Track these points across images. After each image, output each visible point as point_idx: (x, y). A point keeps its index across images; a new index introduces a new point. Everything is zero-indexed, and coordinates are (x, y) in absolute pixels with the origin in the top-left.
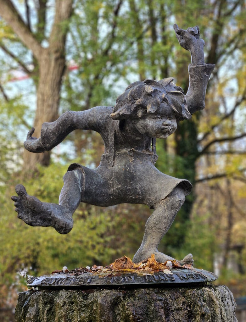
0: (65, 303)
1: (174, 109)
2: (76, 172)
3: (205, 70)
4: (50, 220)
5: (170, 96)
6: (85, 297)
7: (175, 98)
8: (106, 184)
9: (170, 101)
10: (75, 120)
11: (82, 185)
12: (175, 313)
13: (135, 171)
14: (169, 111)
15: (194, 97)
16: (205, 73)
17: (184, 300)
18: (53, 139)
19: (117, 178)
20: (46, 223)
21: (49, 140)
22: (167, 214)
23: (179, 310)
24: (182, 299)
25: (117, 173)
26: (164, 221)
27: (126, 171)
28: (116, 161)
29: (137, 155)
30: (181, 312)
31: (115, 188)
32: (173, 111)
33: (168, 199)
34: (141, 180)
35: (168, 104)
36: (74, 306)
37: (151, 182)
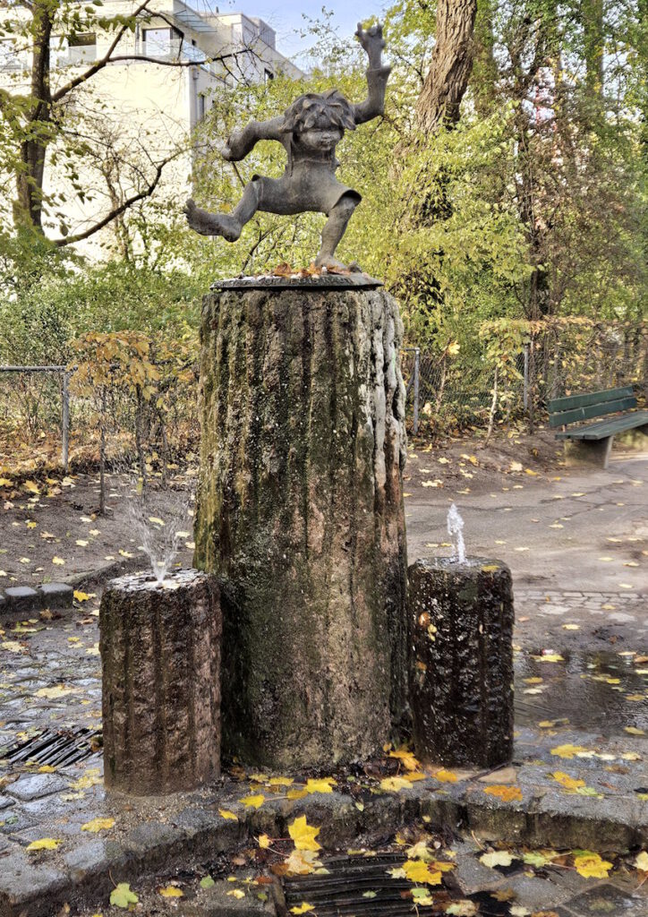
0: (226, 302)
1: (334, 122)
2: (255, 183)
3: (379, 75)
4: (218, 231)
5: (330, 109)
6: (240, 297)
7: (333, 110)
8: (284, 194)
9: (328, 114)
10: (257, 131)
11: (260, 195)
12: (315, 311)
13: (310, 181)
14: (327, 124)
15: (371, 103)
16: (380, 78)
17: (324, 300)
18: (241, 149)
19: (294, 188)
20: (215, 232)
21: (237, 150)
22: (337, 222)
23: (318, 309)
24: (323, 300)
25: (294, 183)
26: (335, 229)
27: (301, 181)
28: (294, 172)
29: (313, 165)
30: (320, 312)
31: (294, 197)
32: (332, 124)
33: (336, 208)
34: (316, 189)
35: (327, 118)
36: (234, 304)
37: (325, 191)
